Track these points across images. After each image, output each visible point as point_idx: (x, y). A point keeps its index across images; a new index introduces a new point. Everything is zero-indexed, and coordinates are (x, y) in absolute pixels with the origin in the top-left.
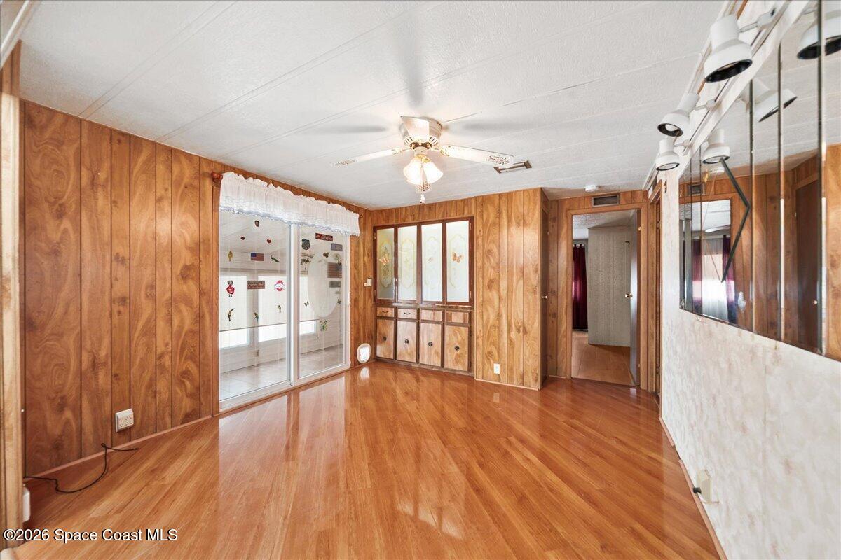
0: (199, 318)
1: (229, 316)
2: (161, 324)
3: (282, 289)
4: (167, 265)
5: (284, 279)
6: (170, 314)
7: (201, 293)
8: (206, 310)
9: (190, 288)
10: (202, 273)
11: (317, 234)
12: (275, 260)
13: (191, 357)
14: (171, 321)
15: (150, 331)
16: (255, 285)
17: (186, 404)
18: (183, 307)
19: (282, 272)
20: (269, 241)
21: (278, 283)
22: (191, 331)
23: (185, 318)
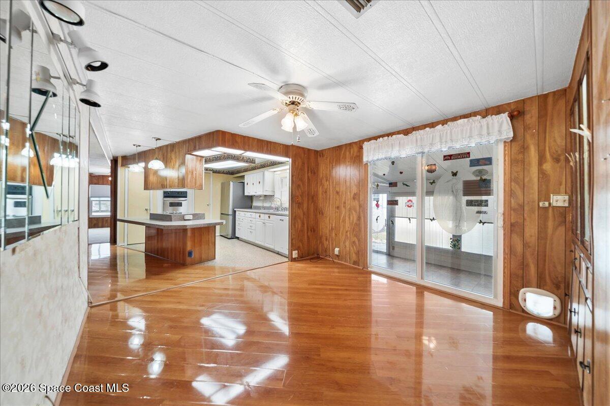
0: (359, 218)
1: (377, 220)
2: (347, 219)
3: (411, 206)
4: (349, 193)
5: (414, 199)
6: (349, 215)
7: (360, 206)
8: (362, 215)
9: (356, 203)
10: (361, 197)
11: (445, 156)
12: (406, 185)
13: (356, 236)
14: (350, 218)
15: (344, 221)
16: (392, 203)
17: (354, 257)
18: (354, 212)
19: (413, 194)
20: (401, 173)
21: (408, 201)
22: (356, 224)
23: (354, 217)
